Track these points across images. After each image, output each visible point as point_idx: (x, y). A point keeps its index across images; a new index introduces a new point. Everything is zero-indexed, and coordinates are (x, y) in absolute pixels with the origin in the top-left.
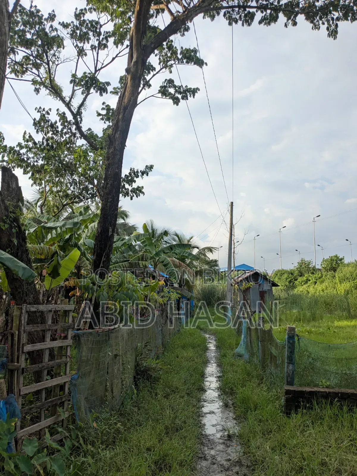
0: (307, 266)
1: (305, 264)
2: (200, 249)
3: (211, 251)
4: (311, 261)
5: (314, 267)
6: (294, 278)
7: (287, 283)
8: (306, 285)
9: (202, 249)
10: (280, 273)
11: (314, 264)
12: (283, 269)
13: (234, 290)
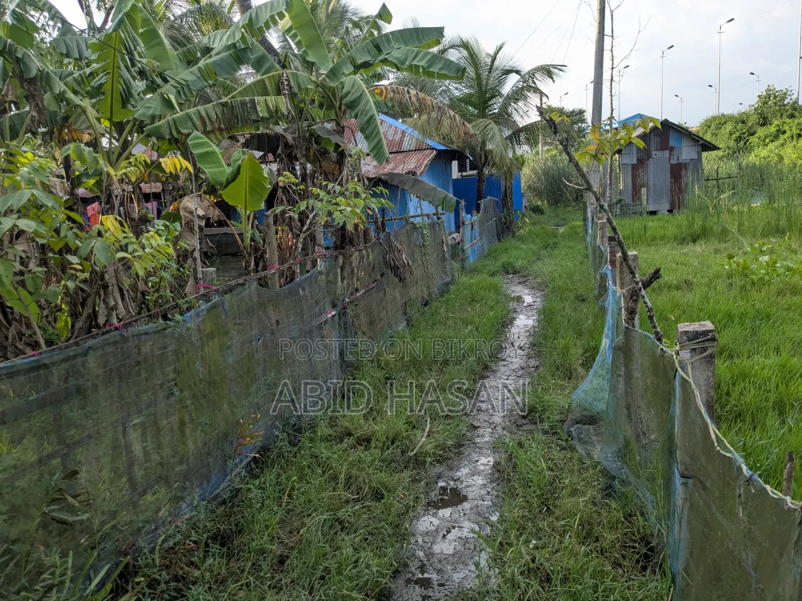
0: (780, 101)
1: (775, 97)
2: (523, 73)
3: (550, 74)
4: (789, 89)
5: (796, 102)
6: (748, 131)
7: (732, 143)
8: (776, 143)
9: (529, 72)
10: (718, 122)
11: (794, 97)
12: (723, 115)
13: (611, 168)
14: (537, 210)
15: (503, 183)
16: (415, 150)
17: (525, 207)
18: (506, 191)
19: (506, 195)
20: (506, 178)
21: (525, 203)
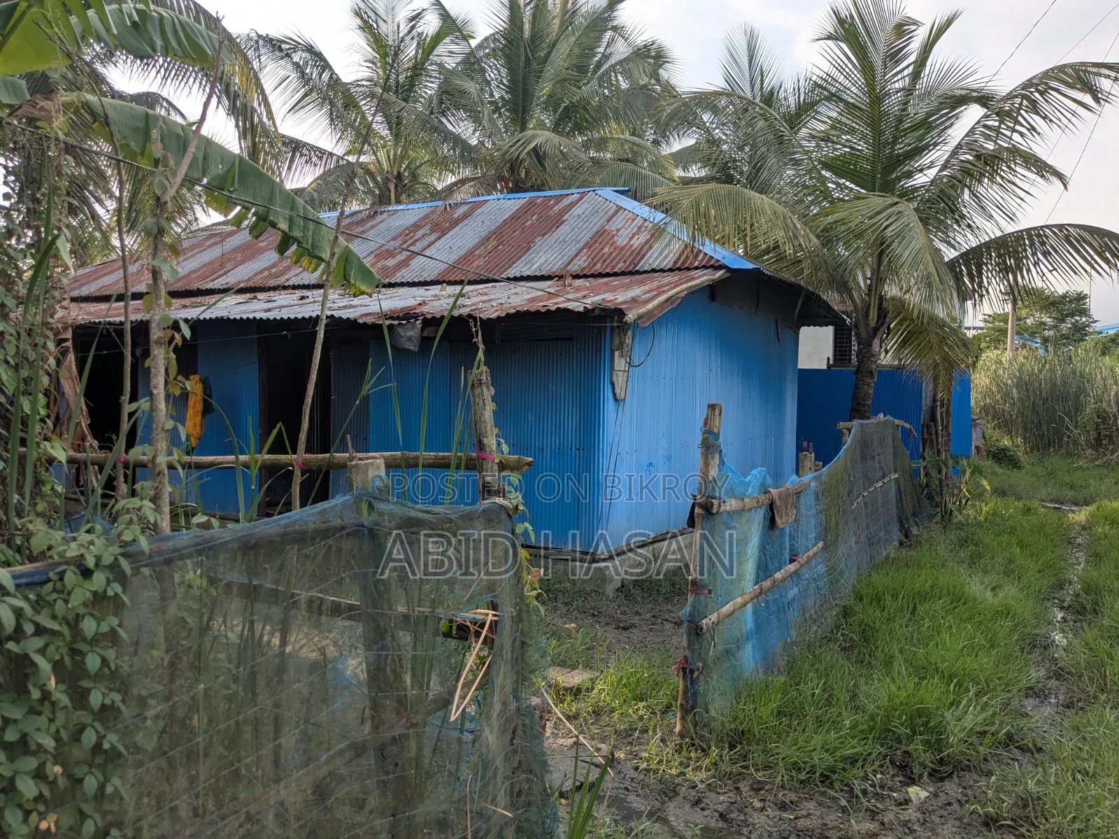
14: (1002, 457)
15: (927, 389)
16: (671, 270)
17: (977, 448)
18: (933, 410)
19: (933, 419)
20: (936, 378)
21: (976, 440)
